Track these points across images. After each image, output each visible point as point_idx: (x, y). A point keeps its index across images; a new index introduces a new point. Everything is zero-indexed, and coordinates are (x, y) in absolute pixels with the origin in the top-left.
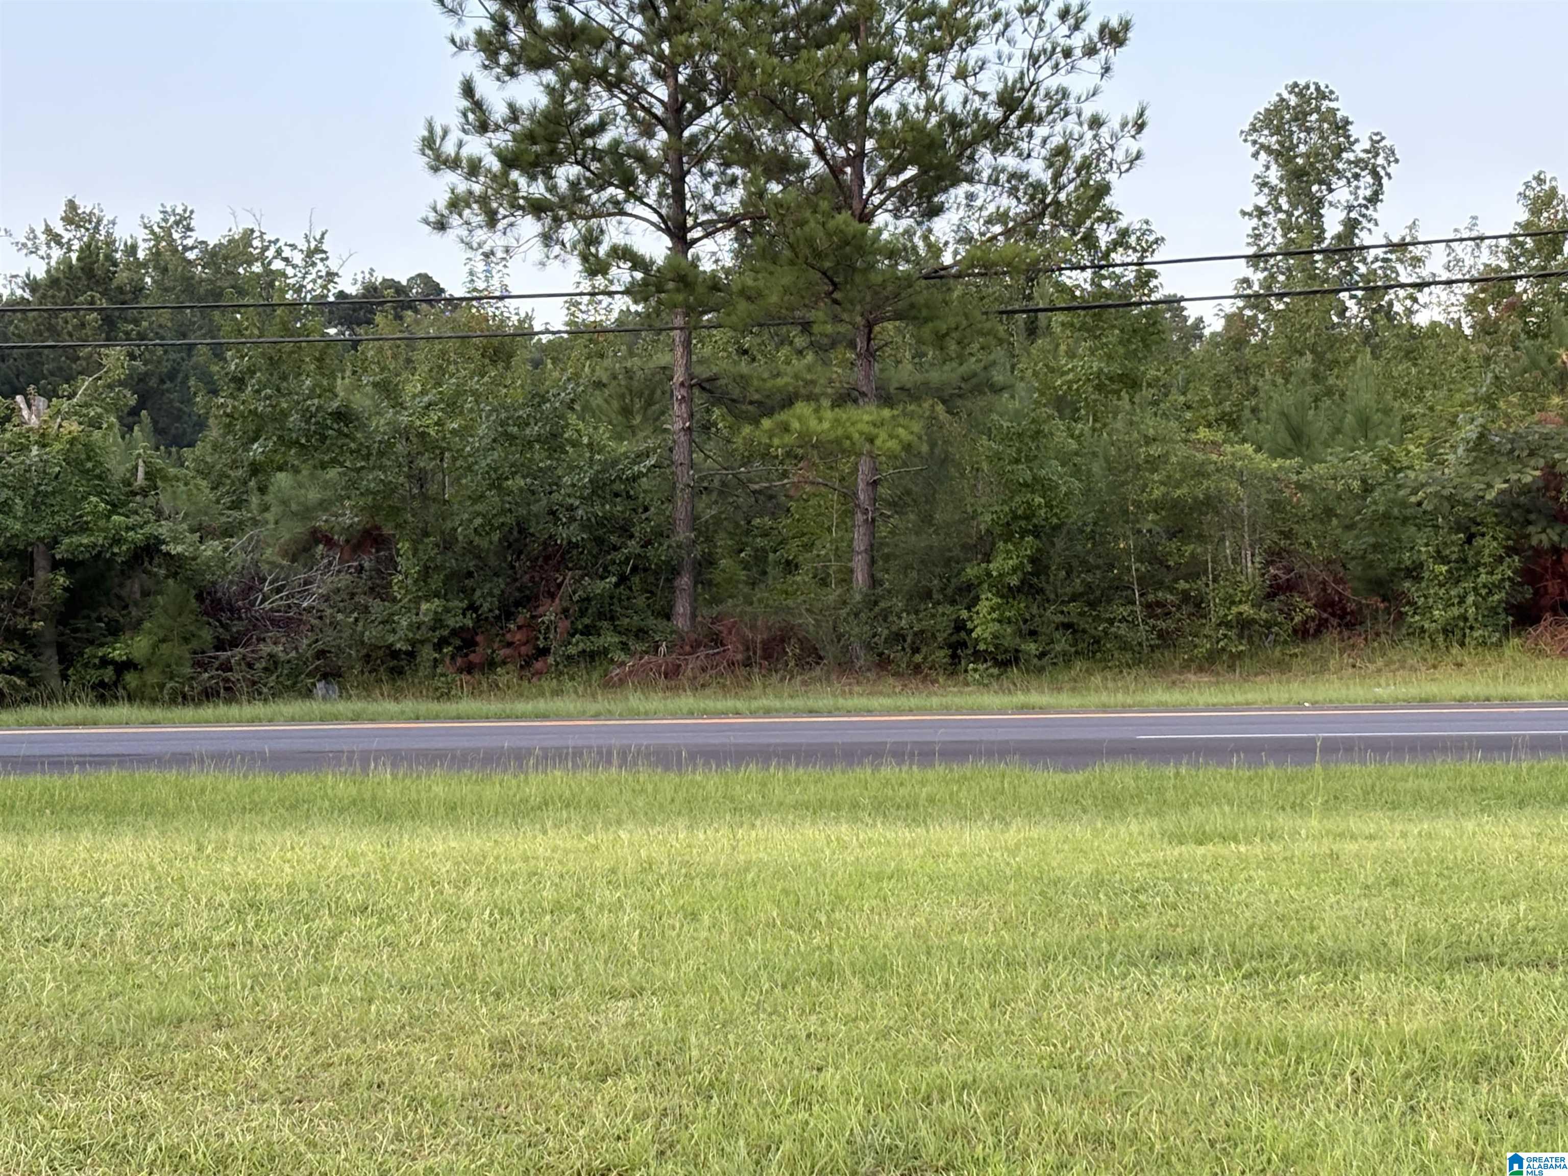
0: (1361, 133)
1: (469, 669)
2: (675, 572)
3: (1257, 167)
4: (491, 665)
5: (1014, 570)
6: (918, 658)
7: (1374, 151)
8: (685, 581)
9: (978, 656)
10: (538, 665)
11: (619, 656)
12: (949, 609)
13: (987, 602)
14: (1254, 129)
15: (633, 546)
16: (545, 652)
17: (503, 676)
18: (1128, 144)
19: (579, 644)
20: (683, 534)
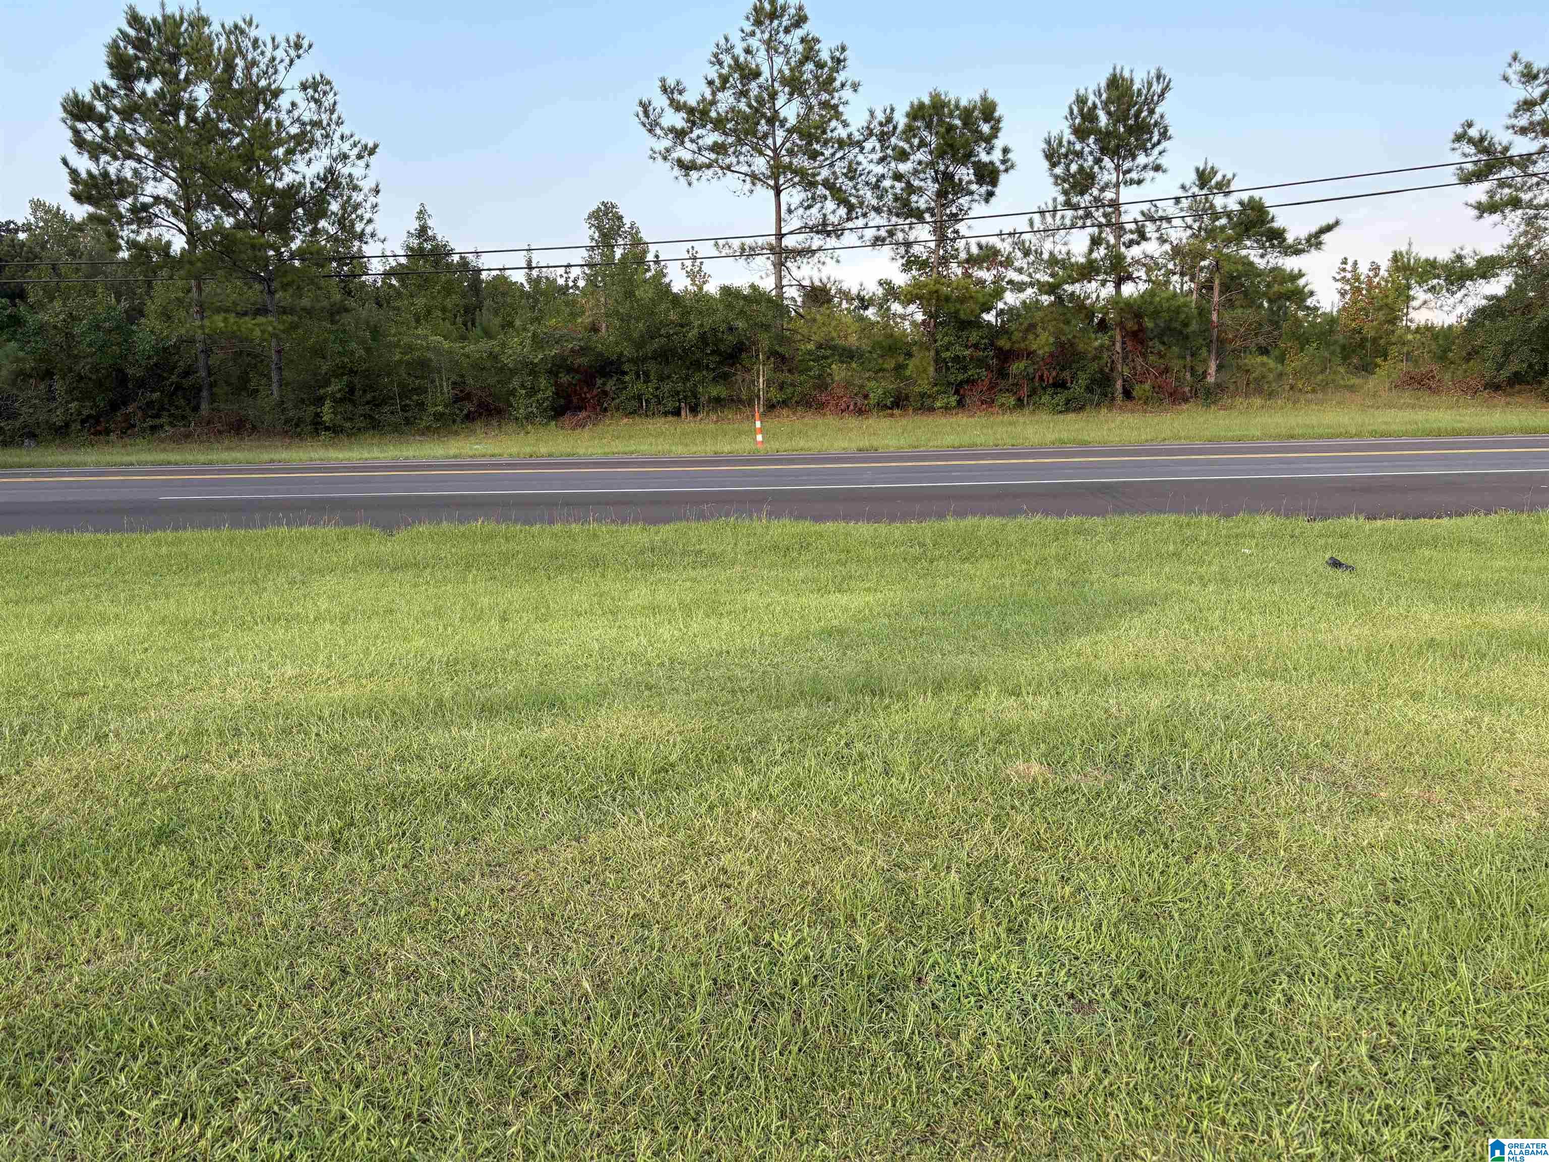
0: (627, 221)
1: (97, 433)
2: (200, 390)
3: (591, 232)
4: (107, 432)
5: (340, 390)
6: (299, 430)
7: (632, 228)
8: (205, 393)
9: (327, 429)
10: (129, 432)
11: (167, 428)
12: (312, 408)
13: (328, 404)
14: (589, 218)
15: (174, 378)
16: (134, 426)
17: (113, 437)
18: (372, 200)
19: (150, 422)
20: (203, 373)
